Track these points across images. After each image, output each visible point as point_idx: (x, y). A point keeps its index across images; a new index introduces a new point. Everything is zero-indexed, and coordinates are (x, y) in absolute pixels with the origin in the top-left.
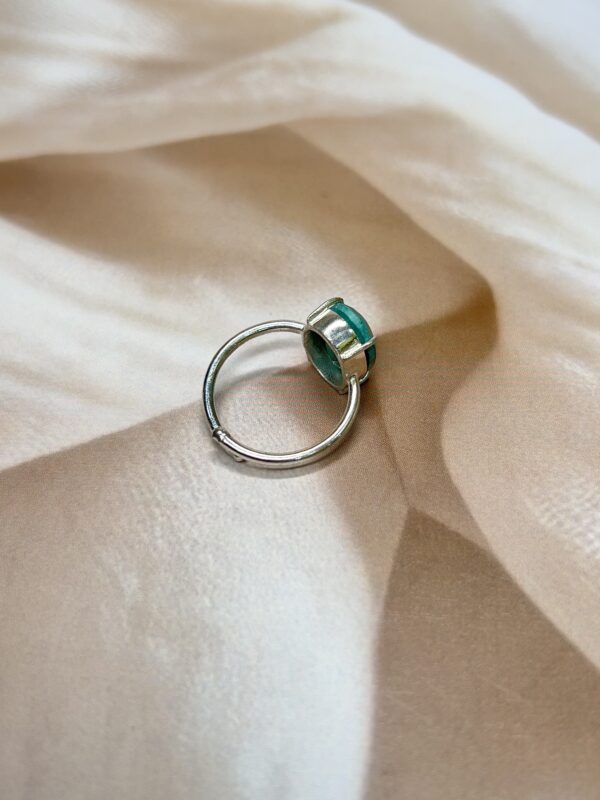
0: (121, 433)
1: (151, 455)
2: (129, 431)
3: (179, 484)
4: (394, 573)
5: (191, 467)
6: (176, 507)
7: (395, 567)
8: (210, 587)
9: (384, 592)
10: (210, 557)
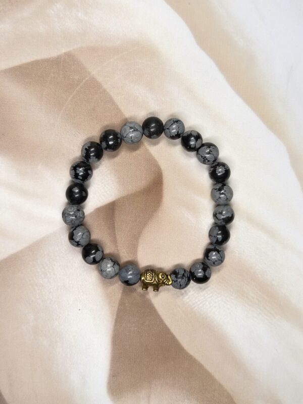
0: (18, 252)
1: (31, 263)
2: (21, 252)
3: (43, 276)
4: (118, 309)
5: (47, 268)
6: (43, 286)
7: (119, 307)
8: (58, 318)
9: (115, 317)
10: (57, 306)
